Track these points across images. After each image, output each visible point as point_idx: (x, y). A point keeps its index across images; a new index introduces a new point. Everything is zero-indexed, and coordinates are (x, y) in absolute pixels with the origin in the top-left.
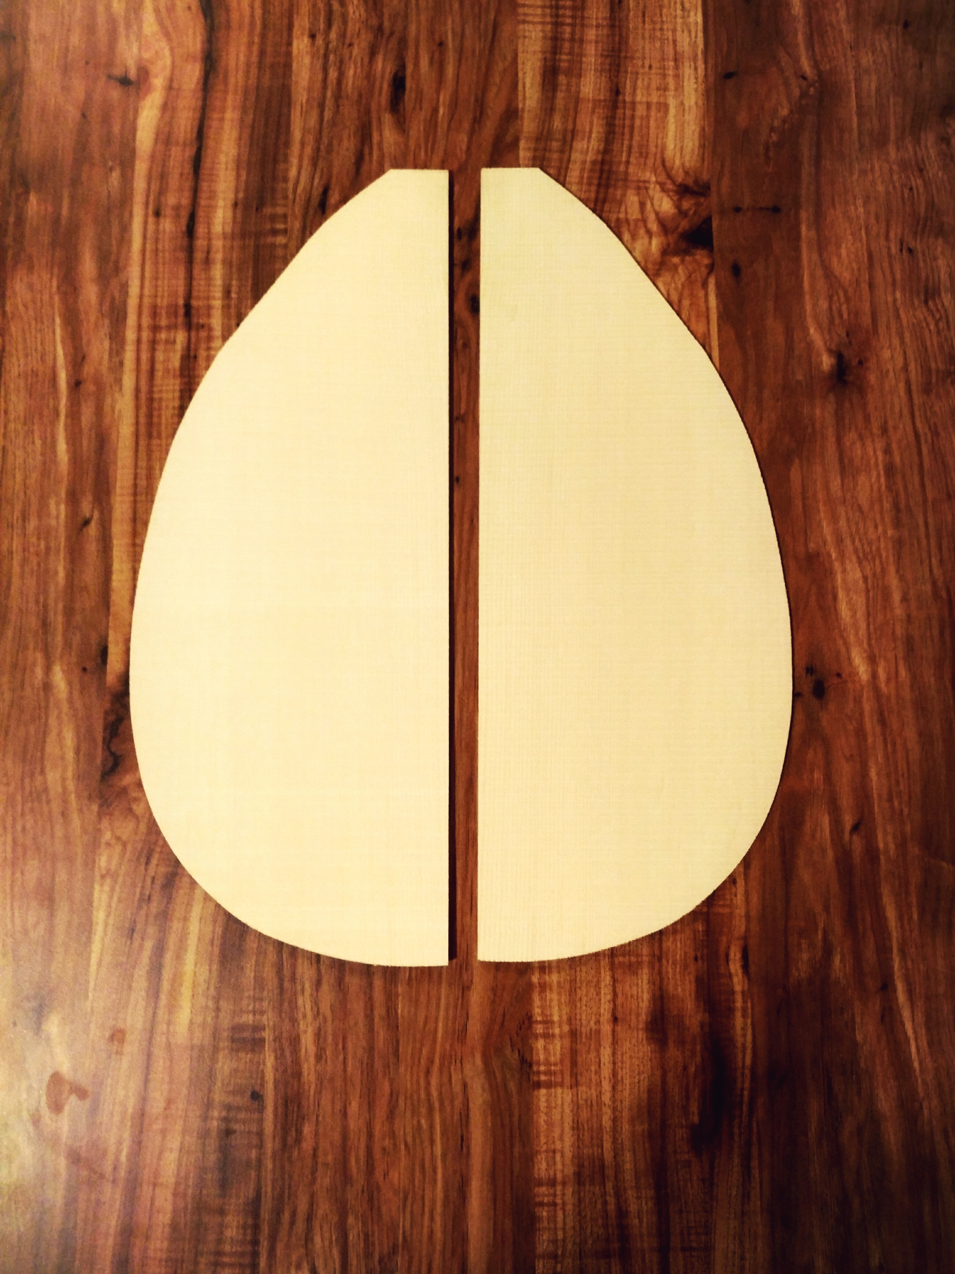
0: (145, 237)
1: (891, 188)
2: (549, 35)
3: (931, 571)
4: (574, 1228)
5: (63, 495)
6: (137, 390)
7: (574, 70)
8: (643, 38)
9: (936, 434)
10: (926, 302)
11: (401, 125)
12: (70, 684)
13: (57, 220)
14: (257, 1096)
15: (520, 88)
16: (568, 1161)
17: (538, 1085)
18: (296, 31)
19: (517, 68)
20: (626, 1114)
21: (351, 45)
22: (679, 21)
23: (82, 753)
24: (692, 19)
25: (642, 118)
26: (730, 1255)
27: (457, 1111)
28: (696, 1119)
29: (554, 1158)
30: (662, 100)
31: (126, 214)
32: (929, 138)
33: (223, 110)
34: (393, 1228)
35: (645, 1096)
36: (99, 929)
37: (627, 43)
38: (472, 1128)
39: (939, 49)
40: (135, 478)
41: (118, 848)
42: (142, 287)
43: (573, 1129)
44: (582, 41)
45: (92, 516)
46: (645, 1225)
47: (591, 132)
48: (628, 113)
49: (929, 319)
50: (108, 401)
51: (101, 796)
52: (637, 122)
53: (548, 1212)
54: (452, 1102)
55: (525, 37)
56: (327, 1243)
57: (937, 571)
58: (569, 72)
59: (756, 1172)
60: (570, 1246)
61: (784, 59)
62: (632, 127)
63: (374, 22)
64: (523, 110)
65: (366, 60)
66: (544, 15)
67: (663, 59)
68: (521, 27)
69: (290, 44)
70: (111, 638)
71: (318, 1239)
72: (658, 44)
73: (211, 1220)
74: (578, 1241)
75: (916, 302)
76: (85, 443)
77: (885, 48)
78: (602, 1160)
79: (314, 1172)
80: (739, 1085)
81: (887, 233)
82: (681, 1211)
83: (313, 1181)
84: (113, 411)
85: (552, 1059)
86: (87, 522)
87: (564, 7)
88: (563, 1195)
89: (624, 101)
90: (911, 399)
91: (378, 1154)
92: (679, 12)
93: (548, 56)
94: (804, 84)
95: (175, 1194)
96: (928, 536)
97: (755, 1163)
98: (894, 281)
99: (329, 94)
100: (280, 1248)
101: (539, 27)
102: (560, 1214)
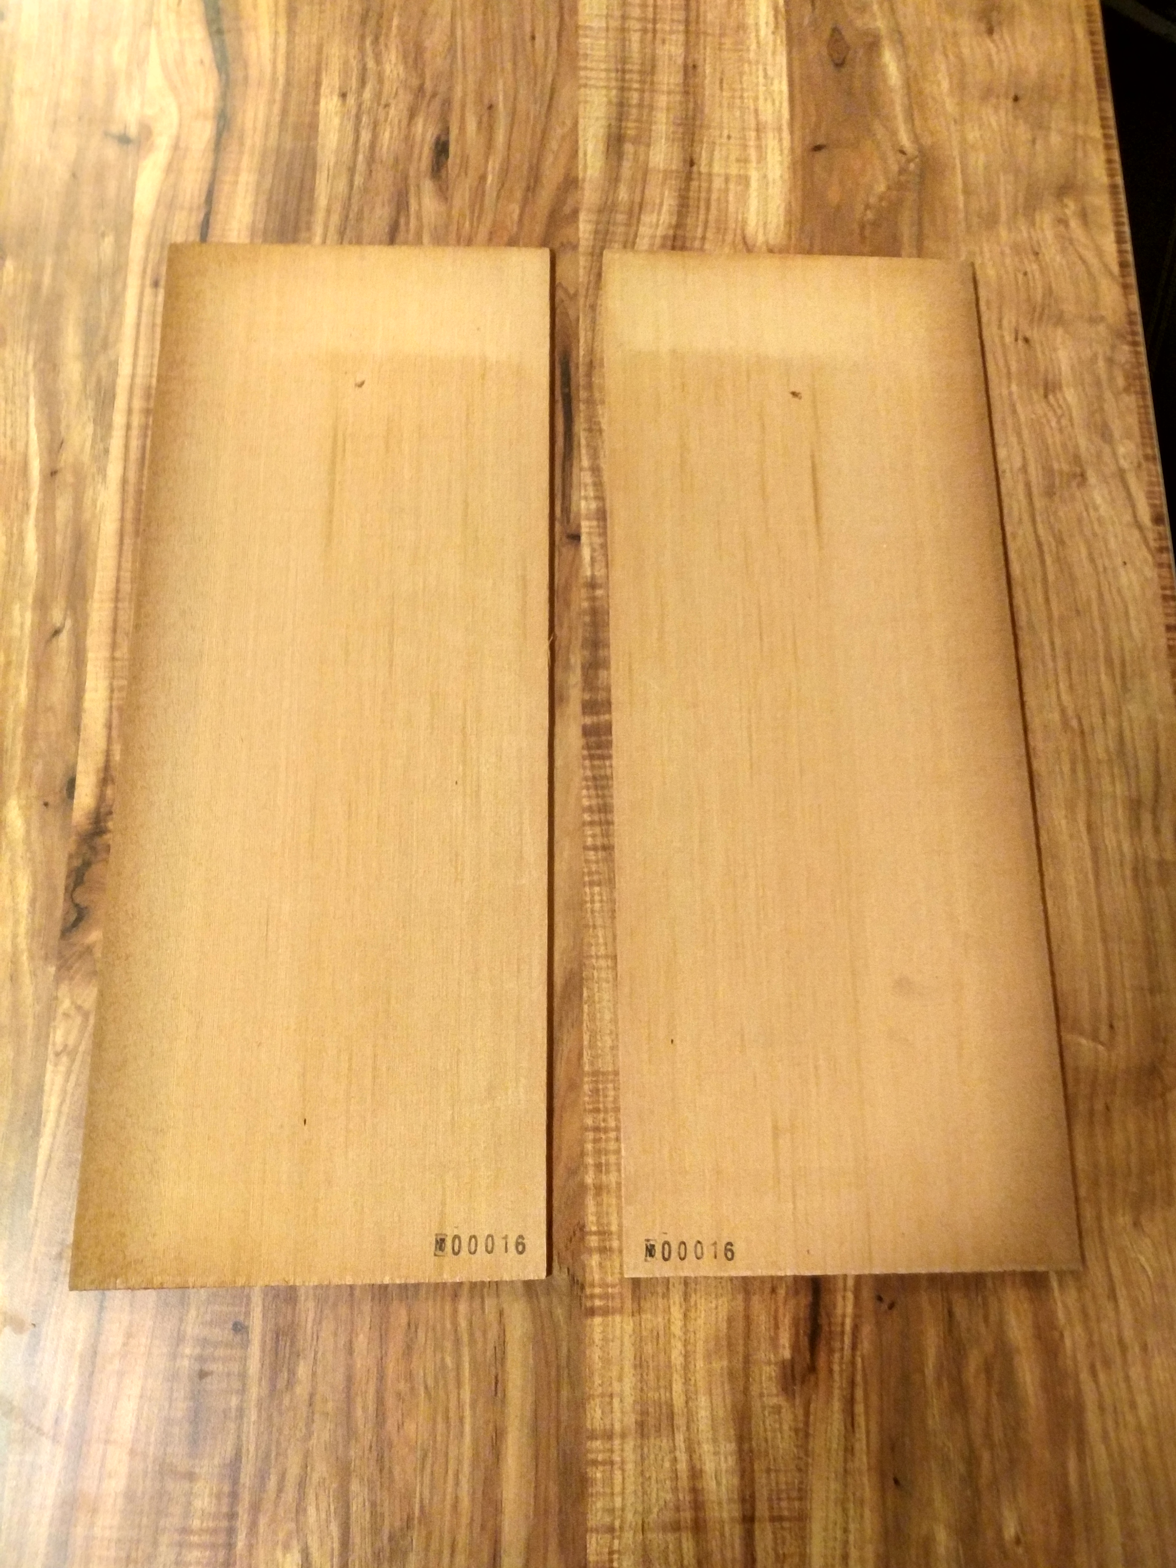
0: (140, 310)
1: (1002, 272)
2: (614, 100)
3: (1059, 696)
4: (635, 1492)
5: (30, 600)
6: (124, 481)
7: (644, 139)
8: (721, 105)
9: (1061, 542)
10: (1046, 396)
11: (443, 192)
12: (28, 822)
13: (36, 287)
14: (239, 1328)
15: (581, 154)
16: (628, 1407)
17: (591, 1312)
18: (324, 89)
19: (577, 135)
20: (700, 1347)
21: (387, 106)
22: (762, 89)
23: (38, 905)
24: (775, 87)
25: (720, 190)
26: (831, 1526)
27: (490, 1346)
28: (787, 1354)
29: (611, 1403)
30: (742, 172)
31: (119, 287)
32: (1046, 219)
33: (237, 172)
34: (407, 1497)
35: (724, 1326)
36: (50, 1120)
37: (702, 111)
38: (509, 1366)
39: (1053, 125)
40: (118, 580)
41: (79, 1020)
42: (134, 366)
43: (635, 1367)
44: (651, 108)
45: (63, 626)
46: (724, 1489)
47: (661, 204)
48: (704, 185)
49: (1050, 414)
50: (89, 493)
51: (60, 956)
52: (714, 196)
53: (604, 1471)
54: (485, 1333)
55: (586, 102)
56: (323, 1516)
57: (1066, 698)
58: (636, 141)
59: (861, 1420)
60: (629, 1516)
61: (880, 131)
62: (708, 201)
63: (415, 82)
64: (584, 180)
65: (404, 123)
66: (608, 79)
67: (744, 129)
68: (582, 90)
69: (316, 102)
70: (81, 767)
71: (312, 1511)
72: (738, 114)
73: (176, 1488)
74: (640, 1509)
75: (1035, 397)
76: (59, 539)
77: (994, 124)
78: (670, 1406)
79: (310, 1421)
80: (839, 1311)
81: (1000, 320)
82: (768, 1471)
83: (309, 1435)
84: (94, 504)
85: (609, 1279)
86: (57, 632)
87: (631, 71)
88: (622, 1450)
89: (700, 173)
90: (1031, 503)
91: (390, 1401)
92: (761, 80)
93: (613, 123)
94: (903, 159)
95: (132, 1453)
96: (1054, 658)
97: (859, 1408)
98: (1009, 373)
99: (361, 157)
100: (263, 1521)
101: (604, 92)
102: (618, 1474)
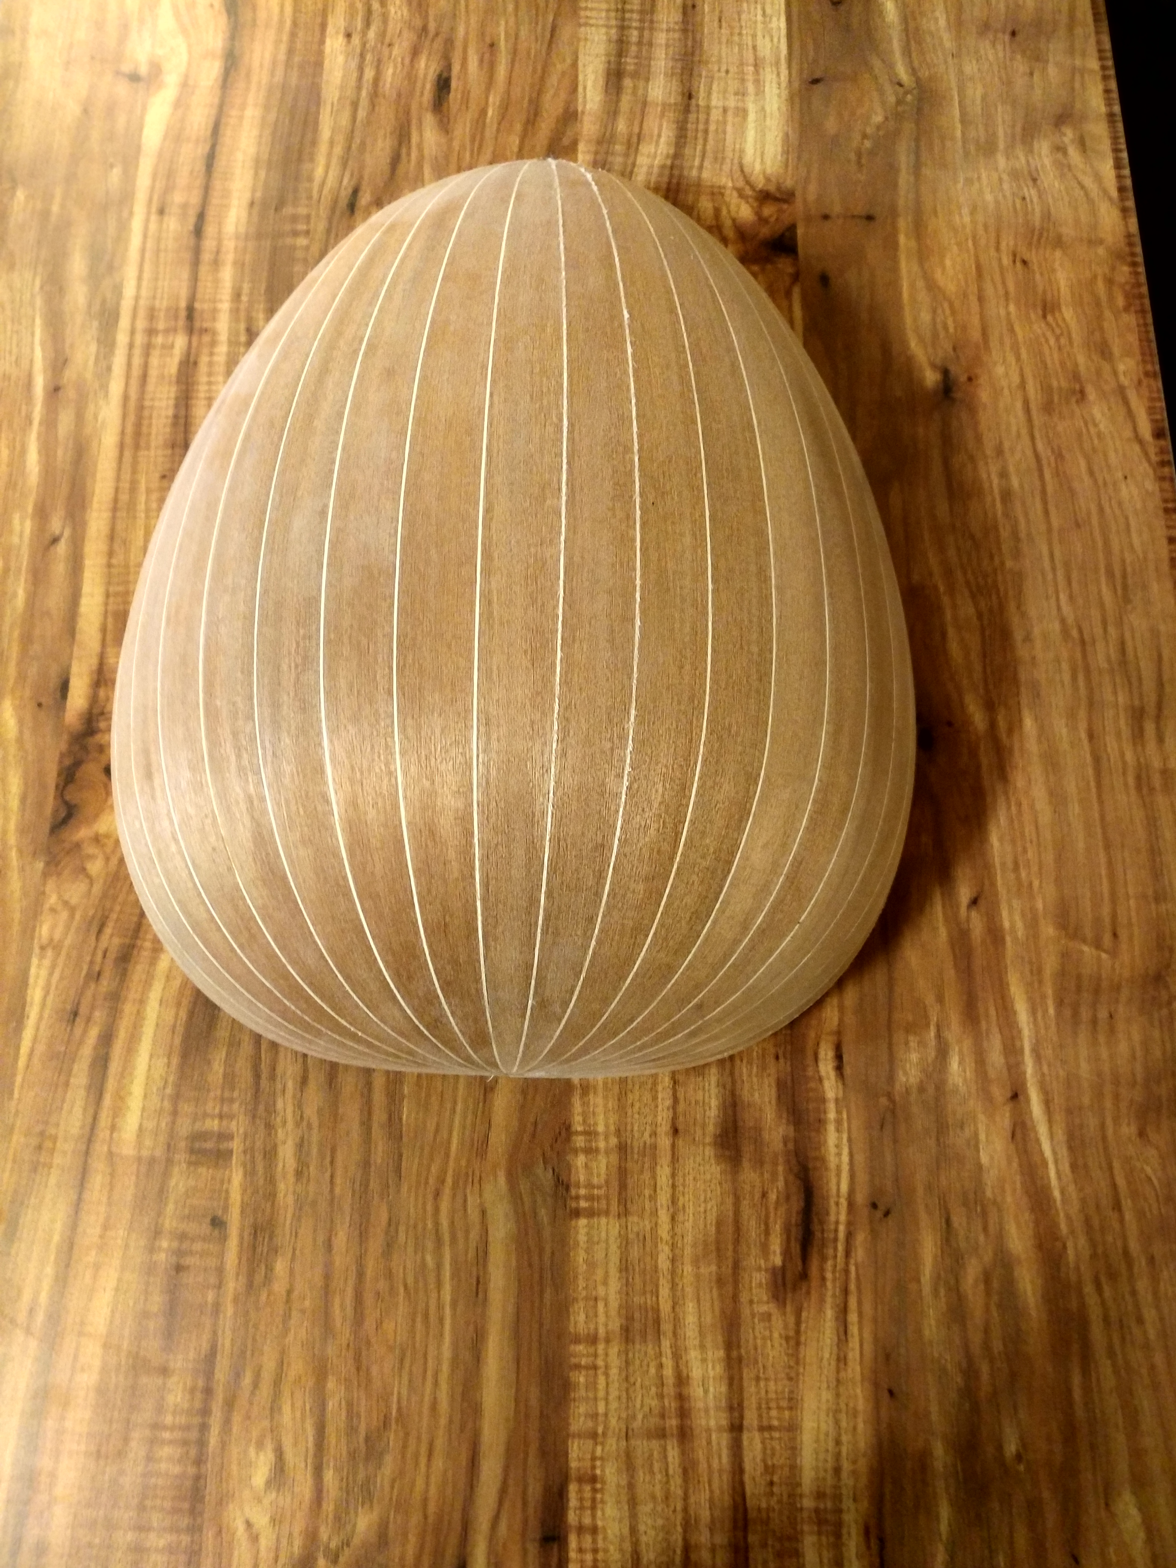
0: (145, 236)
1: (1000, 198)
2: (615, 37)
3: (1059, 608)
4: (619, 1398)
5: (30, 509)
6: (126, 398)
7: (643, 74)
8: (720, 43)
9: (1060, 456)
10: (1044, 317)
11: (445, 125)
12: (21, 722)
13: (45, 214)
14: (217, 1223)
15: (580, 89)
16: (613, 1313)
17: (577, 1213)
18: (330, 29)
19: (577, 70)
20: (688, 1251)
21: (390, 45)
22: (760, 26)
23: (29, 801)
24: (774, 24)
25: (718, 122)
26: (822, 1437)
27: (473, 1245)
28: (778, 1261)
29: (595, 1306)
30: (740, 104)
31: (125, 214)
32: (1043, 147)
33: (243, 107)
34: (385, 1397)
35: (713, 1230)
36: (33, 1013)
37: (701, 45)
38: (491, 1268)
39: (1051, 59)
40: (117, 490)
41: (64, 915)
42: (139, 287)
43: (621, 1271)
44: (650, 44)
45: (62, 535)
46: (711, 1396)
47: (659, 136)
48: (702, 117)
49: (1049, 334)
50: (91, 408)
51: (49, 851)
52: (712, 127)
53: (587, 1376)
54: (467, 1232)
55: (586, 39)
56: (298, 1414)
57: (1066, 609)
58: (635, 75)
59: (854, 1329)
60: (613, 1422)
61: (877, 63)
62: (706, 131)
63: (418, 22)
64: (583, 112)
65: (407, 61)
66: (608, 18)
67: (742, 64)
68: (583, 29)
69: (322, 42)
70: (75, 669)
71: (287, 1409)
72: (736, 50)
73: (149, 1382)
74: (624, 1415)
75: (1033, 316)
76: (60, 452)
77: (991, 57)
78: (657, 1310)
79: (287, 1317)
80: (832, 1218)
81: (998, 243)
82: (758, 1379)
83: (286, 1331)
84: (96, 417)
85: (595, 1181)
86: (55, 540)
87: (632, 11)
88: (607, 1355)
89: (698, 106)
90: (1030, 420)
91: (369, 1299)
92: (759, 18)
93: (612, 59)
94: (901, 90)
95: (106, 1346)
96: (1054, 569)
97: (853, 1317)
98: (1007, 293)
99: (364, 93)
100: (237, 1418)
101: (603, 30)
102: (602, 1380)
